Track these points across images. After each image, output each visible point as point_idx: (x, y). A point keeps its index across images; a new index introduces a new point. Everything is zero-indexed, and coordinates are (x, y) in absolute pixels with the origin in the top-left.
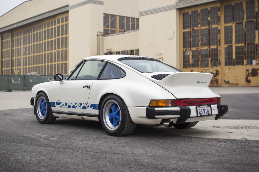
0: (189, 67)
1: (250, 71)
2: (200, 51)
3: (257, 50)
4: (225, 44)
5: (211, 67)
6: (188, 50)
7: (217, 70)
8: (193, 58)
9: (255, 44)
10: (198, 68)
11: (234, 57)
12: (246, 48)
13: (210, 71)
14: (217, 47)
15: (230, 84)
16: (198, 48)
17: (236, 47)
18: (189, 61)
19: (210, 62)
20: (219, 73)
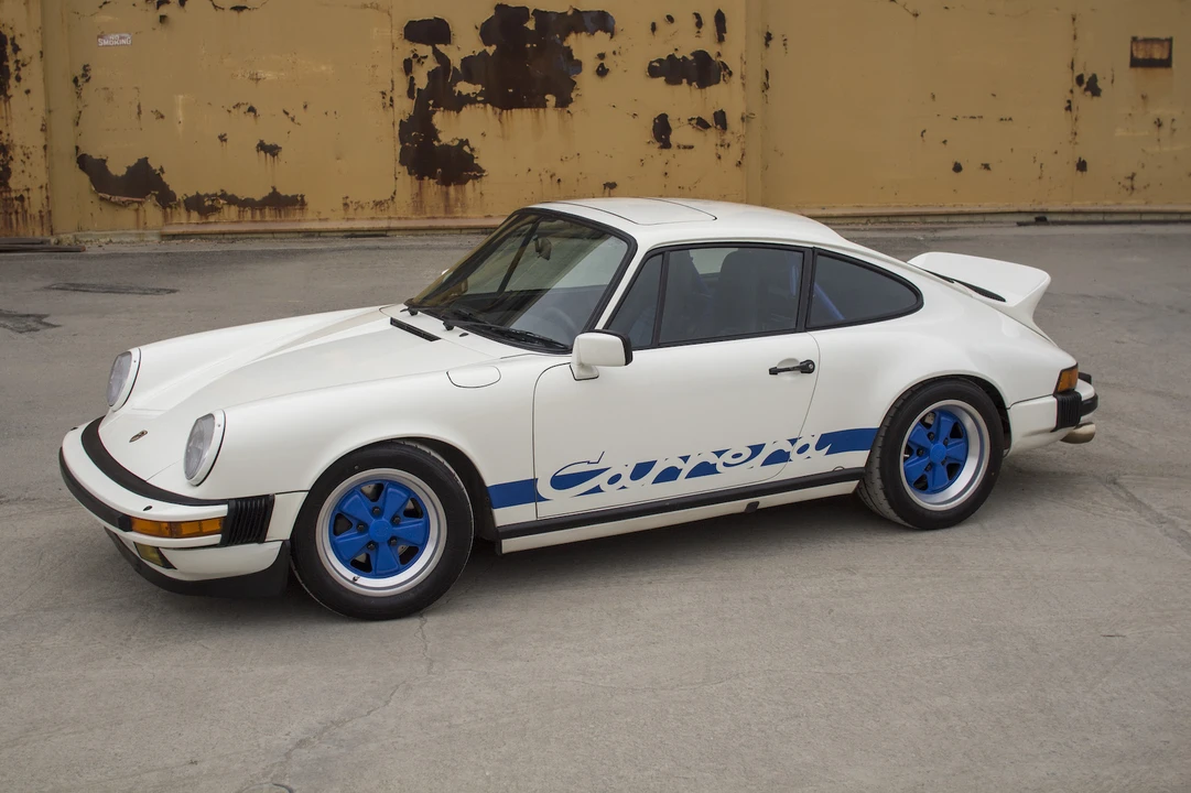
1: (465, 44)
15: (166, 199)
20: (17, 62)
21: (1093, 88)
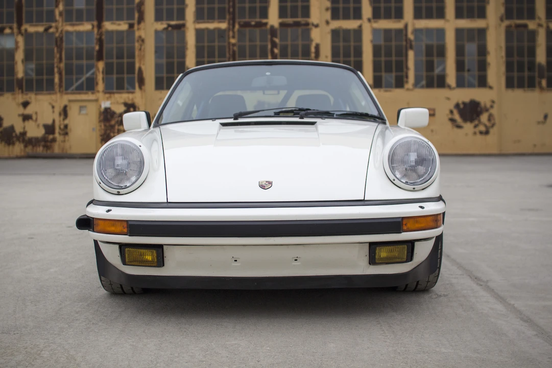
0: (10, 89)
2: (61, 39)
3: (274, 45)
4: (158, 18)
5: (105, 92)
6: (8, 31)
7: (130, 102)
8: (28, 58)
9: (268, 27)
10: (50, 94)
12: (233, 37)
13: (100, 106)
14: (131, 26)
16: (50, 27)
17: (199, 33)
18: (12, 70)
19: (100, 77)
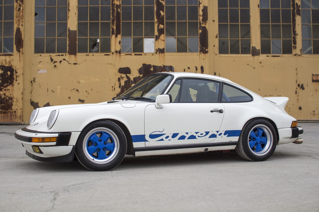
3: (160, 7)
7: (7, 65)
11: (73, 24)
20: (16, 76)
21: (302, 87)
